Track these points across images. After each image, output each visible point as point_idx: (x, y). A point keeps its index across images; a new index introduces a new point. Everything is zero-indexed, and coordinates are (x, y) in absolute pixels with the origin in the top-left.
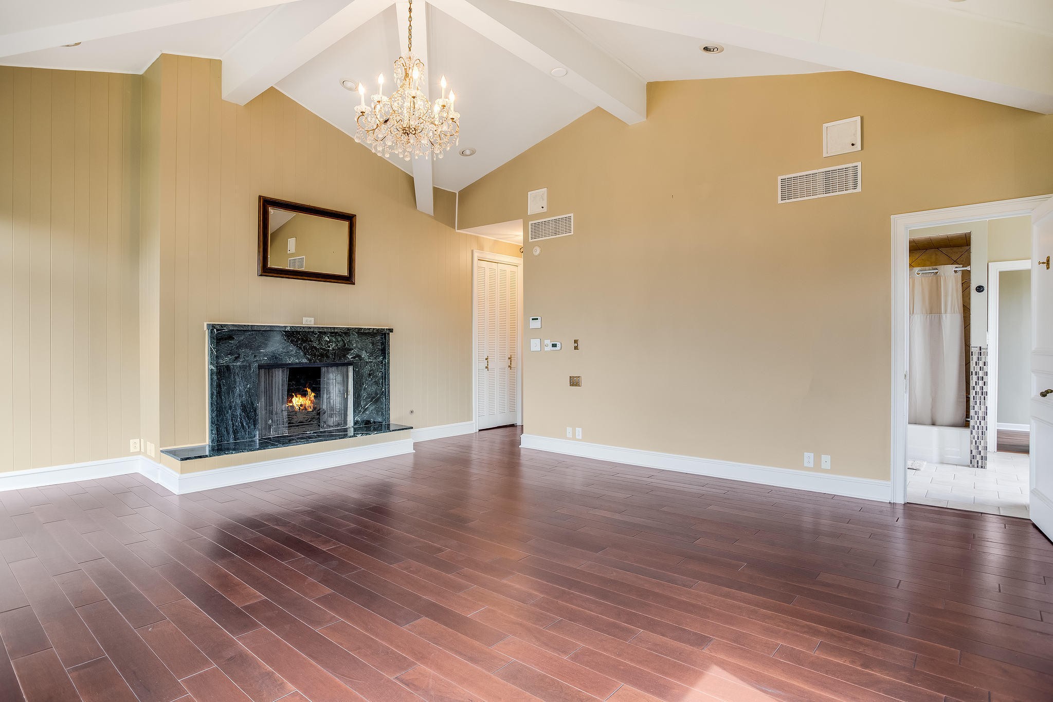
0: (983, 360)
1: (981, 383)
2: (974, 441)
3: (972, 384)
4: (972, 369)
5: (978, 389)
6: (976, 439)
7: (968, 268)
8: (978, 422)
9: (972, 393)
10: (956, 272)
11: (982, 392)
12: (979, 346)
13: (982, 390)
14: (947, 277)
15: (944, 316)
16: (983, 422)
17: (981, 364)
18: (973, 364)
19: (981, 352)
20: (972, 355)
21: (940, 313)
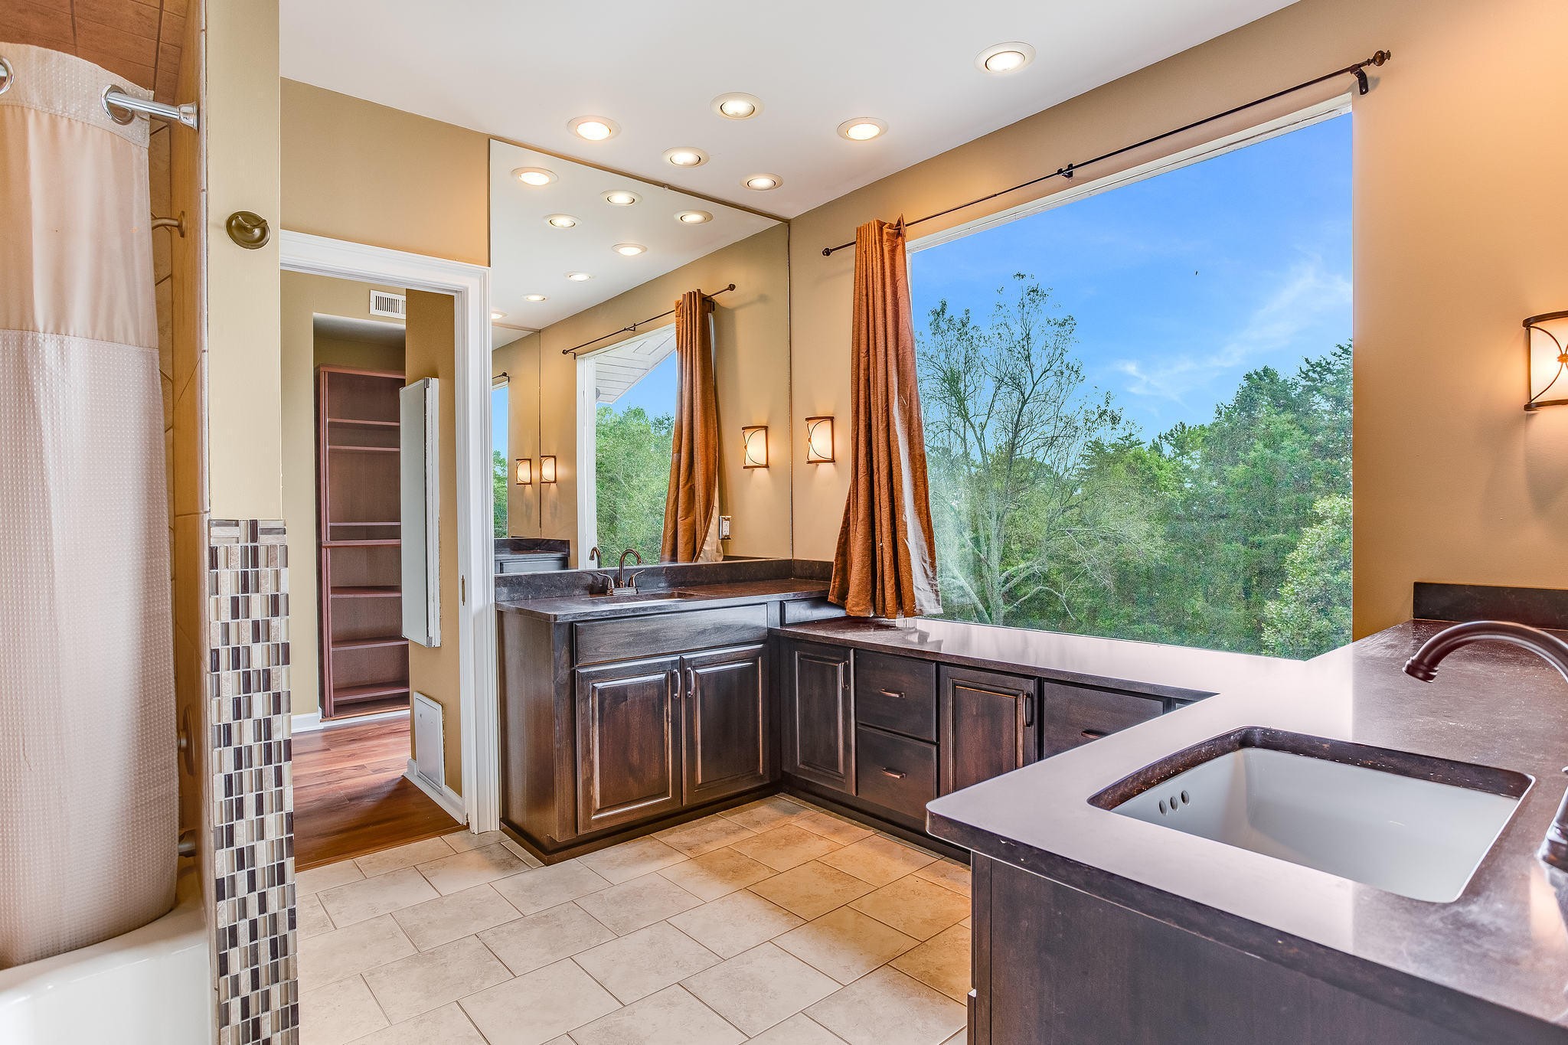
0: (267, 588)
1: (260, 703)
2: (236, 1004)
3: (217, 711)
4: (212, 638)
5: (247, 735)
6: (245, 989)
7: (184, 115)
8: (253, 900)
9: (218, 763)
10: (123, 116)
11: (269, 747)
12: (245, 515)
13: (269, 736)
14: (63, 125)
15: (49, 347)
16: (273, 895)
17: (258, 609)
18: (215, 611)
19: (255, 550)
20: (214, 564)
21: (24, 324)
